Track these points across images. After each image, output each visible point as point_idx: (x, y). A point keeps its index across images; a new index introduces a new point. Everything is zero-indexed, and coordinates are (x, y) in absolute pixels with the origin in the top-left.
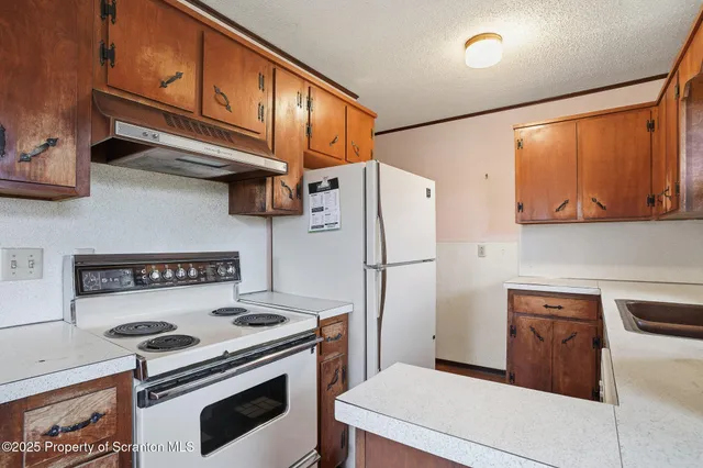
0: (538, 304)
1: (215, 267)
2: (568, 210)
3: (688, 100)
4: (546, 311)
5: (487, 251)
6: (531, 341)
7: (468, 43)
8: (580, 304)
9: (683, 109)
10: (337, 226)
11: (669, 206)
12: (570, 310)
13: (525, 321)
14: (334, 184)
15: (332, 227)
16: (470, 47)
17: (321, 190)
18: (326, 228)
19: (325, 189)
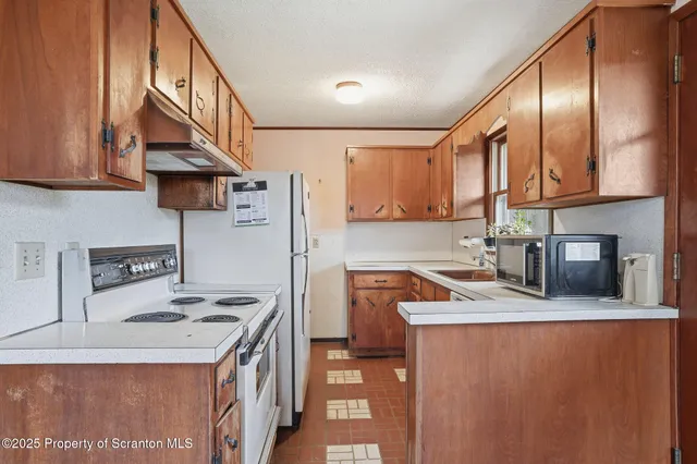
0: (371, 280)
1: (165, 259)
2: (384, 213)
3: (457, 154)
4: (376, 285)
5: (320, 243)
6: (367, 307)
7: (339, 85)
8: (397, 278)
9: (455, 157)
10: (266, 222)
11: (445, 213)
12: (391, 281)
13: (362, 294)
14: (262, 186)
15: (261, 222)
16: (341, 89)
17: (247, 190)
18: (253, 222)
19: (252, 189)
